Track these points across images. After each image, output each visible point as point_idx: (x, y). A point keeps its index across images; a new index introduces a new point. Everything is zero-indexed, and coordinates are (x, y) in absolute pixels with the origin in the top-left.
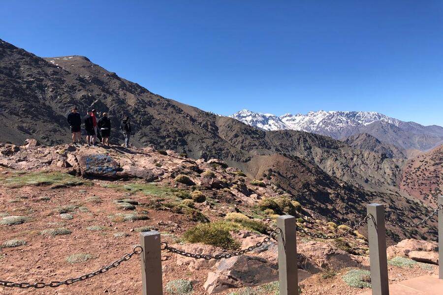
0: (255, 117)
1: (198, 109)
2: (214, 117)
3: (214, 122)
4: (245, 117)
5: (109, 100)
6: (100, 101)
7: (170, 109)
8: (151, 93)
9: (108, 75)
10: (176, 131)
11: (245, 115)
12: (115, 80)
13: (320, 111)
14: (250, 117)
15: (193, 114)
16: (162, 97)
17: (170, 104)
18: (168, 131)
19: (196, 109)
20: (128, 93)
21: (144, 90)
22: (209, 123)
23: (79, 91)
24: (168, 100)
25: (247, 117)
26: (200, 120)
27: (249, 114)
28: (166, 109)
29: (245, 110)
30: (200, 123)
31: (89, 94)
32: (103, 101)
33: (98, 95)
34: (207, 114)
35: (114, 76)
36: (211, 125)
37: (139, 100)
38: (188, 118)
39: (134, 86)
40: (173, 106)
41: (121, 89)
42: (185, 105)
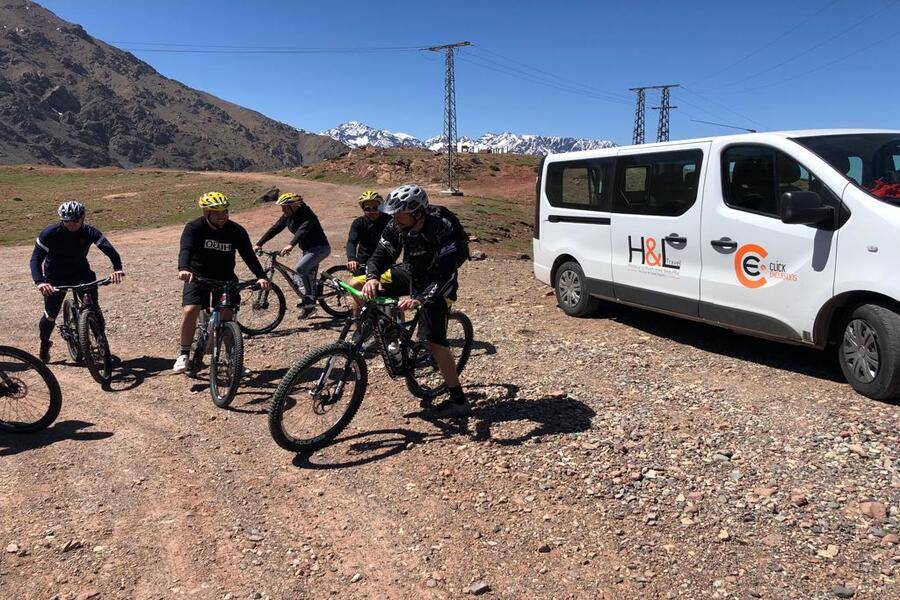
0: (374, 138)
1: (261, 115)
2: (295, 134)
3: (295, 145)
4: (354, 138)
5: (81, 89)
6: (62, 88)
7: (204, 113)
8: (162, 77)
9: (65, 30)
10: (226, 159)
11: (354, 133)
12: (82, 42)
13: (505, 134)
14: (366, 138)
15: (251, 125)
16: (184, 86)
17: (202, 103)
18: (210, 159)
19: (256, 115)
20: (113, 73)
21: (145, 69)
22: (284, 147)
23: (14, 63)
24: (198, 93)
25: (359, 139)
26: (267, 139)
27: (362, 132)
28: (196, 112)
29: (355, 123)
30: (267, 147)
31: (39, 73)
32: (69, 89)
33: (58, 75)
34: (281, 127)
35: (79, 32)
36: (289, 151)
37: (138, 89)
38: (242, 133)
39: (123, 57)
40: (210, 107)
41: (97, 64)
42: (235, 106)
